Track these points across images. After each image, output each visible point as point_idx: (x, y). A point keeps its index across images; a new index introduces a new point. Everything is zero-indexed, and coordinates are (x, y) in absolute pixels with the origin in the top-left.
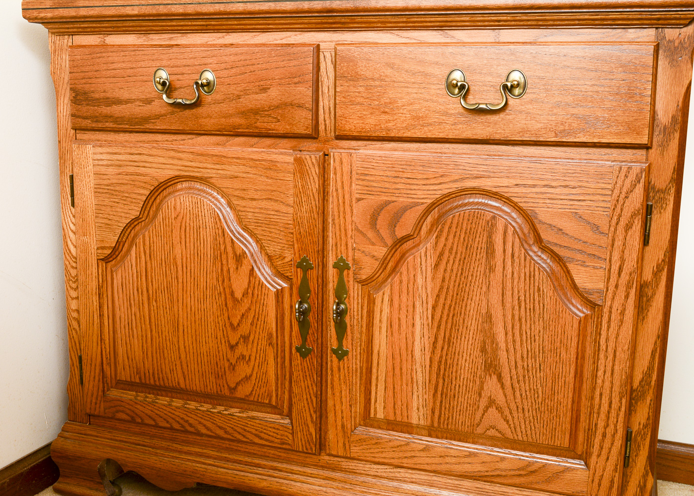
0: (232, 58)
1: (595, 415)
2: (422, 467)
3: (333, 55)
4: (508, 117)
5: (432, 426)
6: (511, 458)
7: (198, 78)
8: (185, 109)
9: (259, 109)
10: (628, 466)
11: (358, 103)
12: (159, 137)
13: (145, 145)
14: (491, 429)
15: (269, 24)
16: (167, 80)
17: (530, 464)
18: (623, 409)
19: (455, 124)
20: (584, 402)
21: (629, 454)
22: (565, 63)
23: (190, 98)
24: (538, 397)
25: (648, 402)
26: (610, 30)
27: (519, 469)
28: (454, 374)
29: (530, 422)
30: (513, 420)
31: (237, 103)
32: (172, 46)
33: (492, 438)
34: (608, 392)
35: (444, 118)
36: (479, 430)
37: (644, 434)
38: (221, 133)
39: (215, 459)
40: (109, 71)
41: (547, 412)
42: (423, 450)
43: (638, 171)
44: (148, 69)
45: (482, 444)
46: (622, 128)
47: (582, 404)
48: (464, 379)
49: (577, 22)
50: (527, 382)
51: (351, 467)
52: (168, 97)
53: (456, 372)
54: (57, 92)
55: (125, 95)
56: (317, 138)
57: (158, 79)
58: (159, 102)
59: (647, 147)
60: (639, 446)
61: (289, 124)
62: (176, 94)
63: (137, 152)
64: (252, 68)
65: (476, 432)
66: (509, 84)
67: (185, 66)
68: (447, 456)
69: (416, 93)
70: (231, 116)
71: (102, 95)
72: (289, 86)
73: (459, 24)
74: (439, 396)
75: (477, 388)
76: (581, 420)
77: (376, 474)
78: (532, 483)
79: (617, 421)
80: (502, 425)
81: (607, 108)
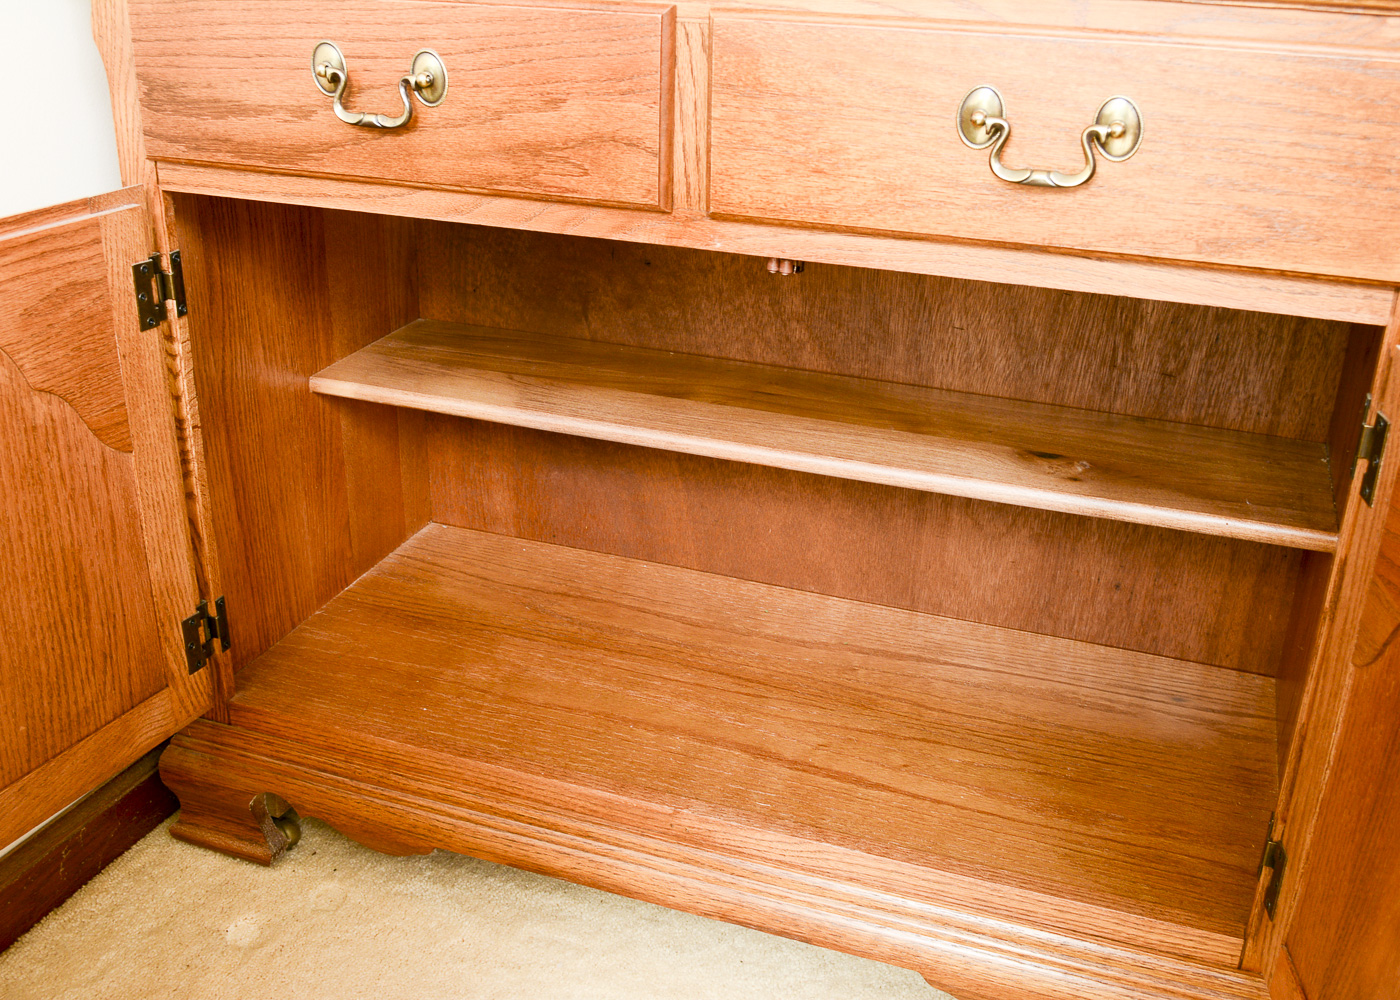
0: (482, 28)
3: (706, 32)
4: (1094, 202)
7: (409, 68)
8: (385, 134)
9: (543, 144)
11: (758, 148)
16: (342, 69)
19: (973, 207)
22: (1235, 90)
23: (393, 109)
26: (1347, 17)
31: (495, 128)
35: (950, 192)
38: (463, 190)
40: (216, 43)
44: (298, 41)
46: (1348, 244)
52: (346, 107)
54: (110, 79)
55: (253, 96)
56: (670, 213)
57: (321, 68)
58: (327, 115)
61: (610, 182)
62: (360, 100)
64: (525, 53)
66: (1103, 131)
67: (378, 40)
69: (890, 134)
70: (483, 155)
71: (205, 93)
72: (609, 98)
77: (782, 858)
81: (1320, 199)
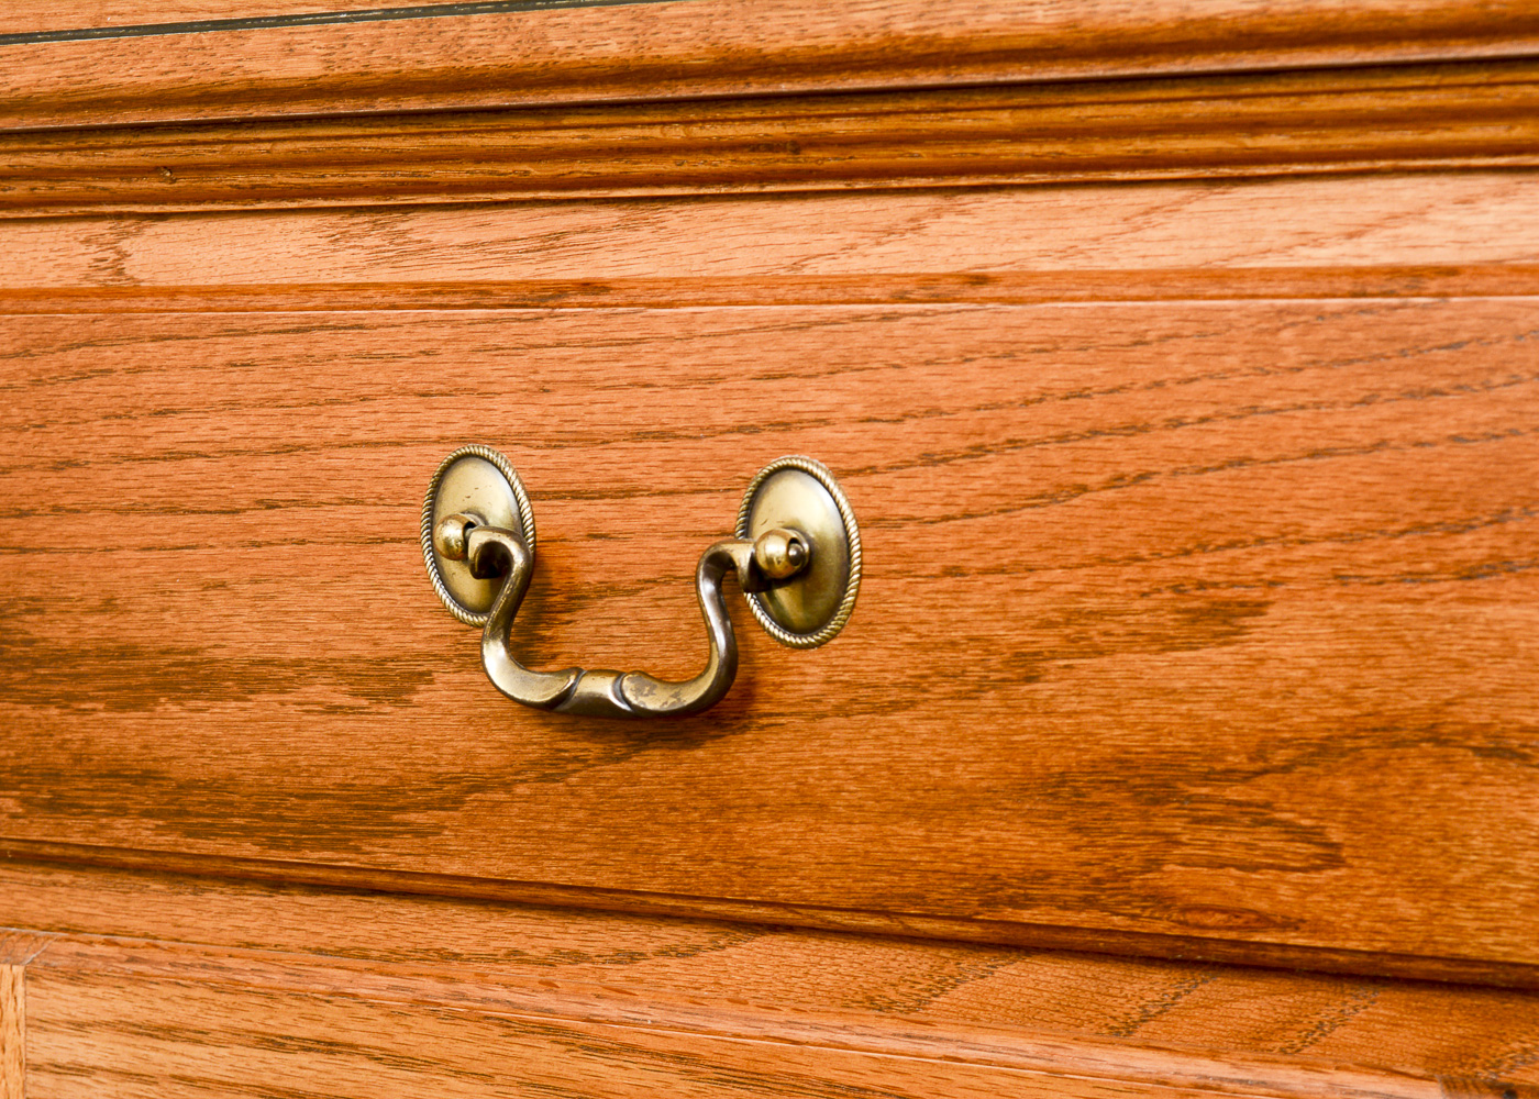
0: (981, 380)
7: (733, 520)
9: (1176, 762)
12: (464, 929)
13: (370, 984)
15: (1257, 126)
16: (517, 532)
23: (677, 661)
31: (1015, 711)
32: (550, 295)
38: (895, 926)
40: (140, 470)
44: (387, 454)
52: (523, 658)
57: (452, 532)
58: (461, 687)
61: (1421, 887)
62: (577, 631)
63: (306, 1030)
64: (1124, 454)
67: (640, 436)
70: (968, 804)
71: (95, 628)
72: (1418, 591)
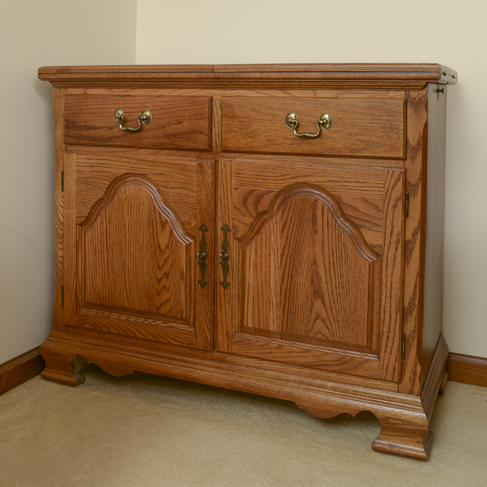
0: (161, 104)
1: (382, 325)
2: (277, 359)
3: (221, 102)
4: (322, 141)
5: (282, 331)
6: (332, 353)
7: (141, 115)
8: (133, 133)
9: (176, 134)
10: (404, 358)
11: (235, 131)
12: (117, 149)
13: (108, 154)
14: (319, 334)
15: (183, 85)
16: (123, 116)
17: (344, 357)
18: (398, 320)
19: (291, 144)
20: (375, 316)
21: (405, 350)
22: (354, 110)
23: (136, 126)
24: (346, 313)
25: (414, 316)
26: (379, 92)
27: (337, 361)
28: (295, 298)
29: (342, 329)
30: (332, 328)
31: (164, 130)
32: (126, 96)
33: (320, 340)
34: (389, 310)
35: (285, 141)
36: (311, 335)
37: (413, 337)
38: (154, 148)
39: (146, 355)
40: (88, 110)
41: (352, 323)
42: (277, 348)
43: (399, 173)
44: (111, 109)
45: (314, 344)
46: (388, 148)
47: (374, 318)
48: (301, 301)
49: (359, 87)
50: (339, 303)
51: (233, 360)
52: (123, 126)
53: (296, 296)
54: (56, 121)
55: (97, 124)
56: (211, 151)
57: (117, 116)
58: (117, 129)
59: (404, 159)
60: (411, 345)
61: (195, 143)
62: (128, 124)
63: (103, 158)
64: (173, 110)
65: (309, 336)
66: (321, 122)
67: (133, 108)
68: (292, 352)
69: (269, 126)
70: (160, 137)
71: (84, 124)
72: (195, 120)
73: (292, 87)
74: (286, 312)
75: (309, 307)
76: (374, 328)
77: (249, 364)
78: (345, 370)
79: (395, 329)
80: (325, 331)
81: (379, 136)
